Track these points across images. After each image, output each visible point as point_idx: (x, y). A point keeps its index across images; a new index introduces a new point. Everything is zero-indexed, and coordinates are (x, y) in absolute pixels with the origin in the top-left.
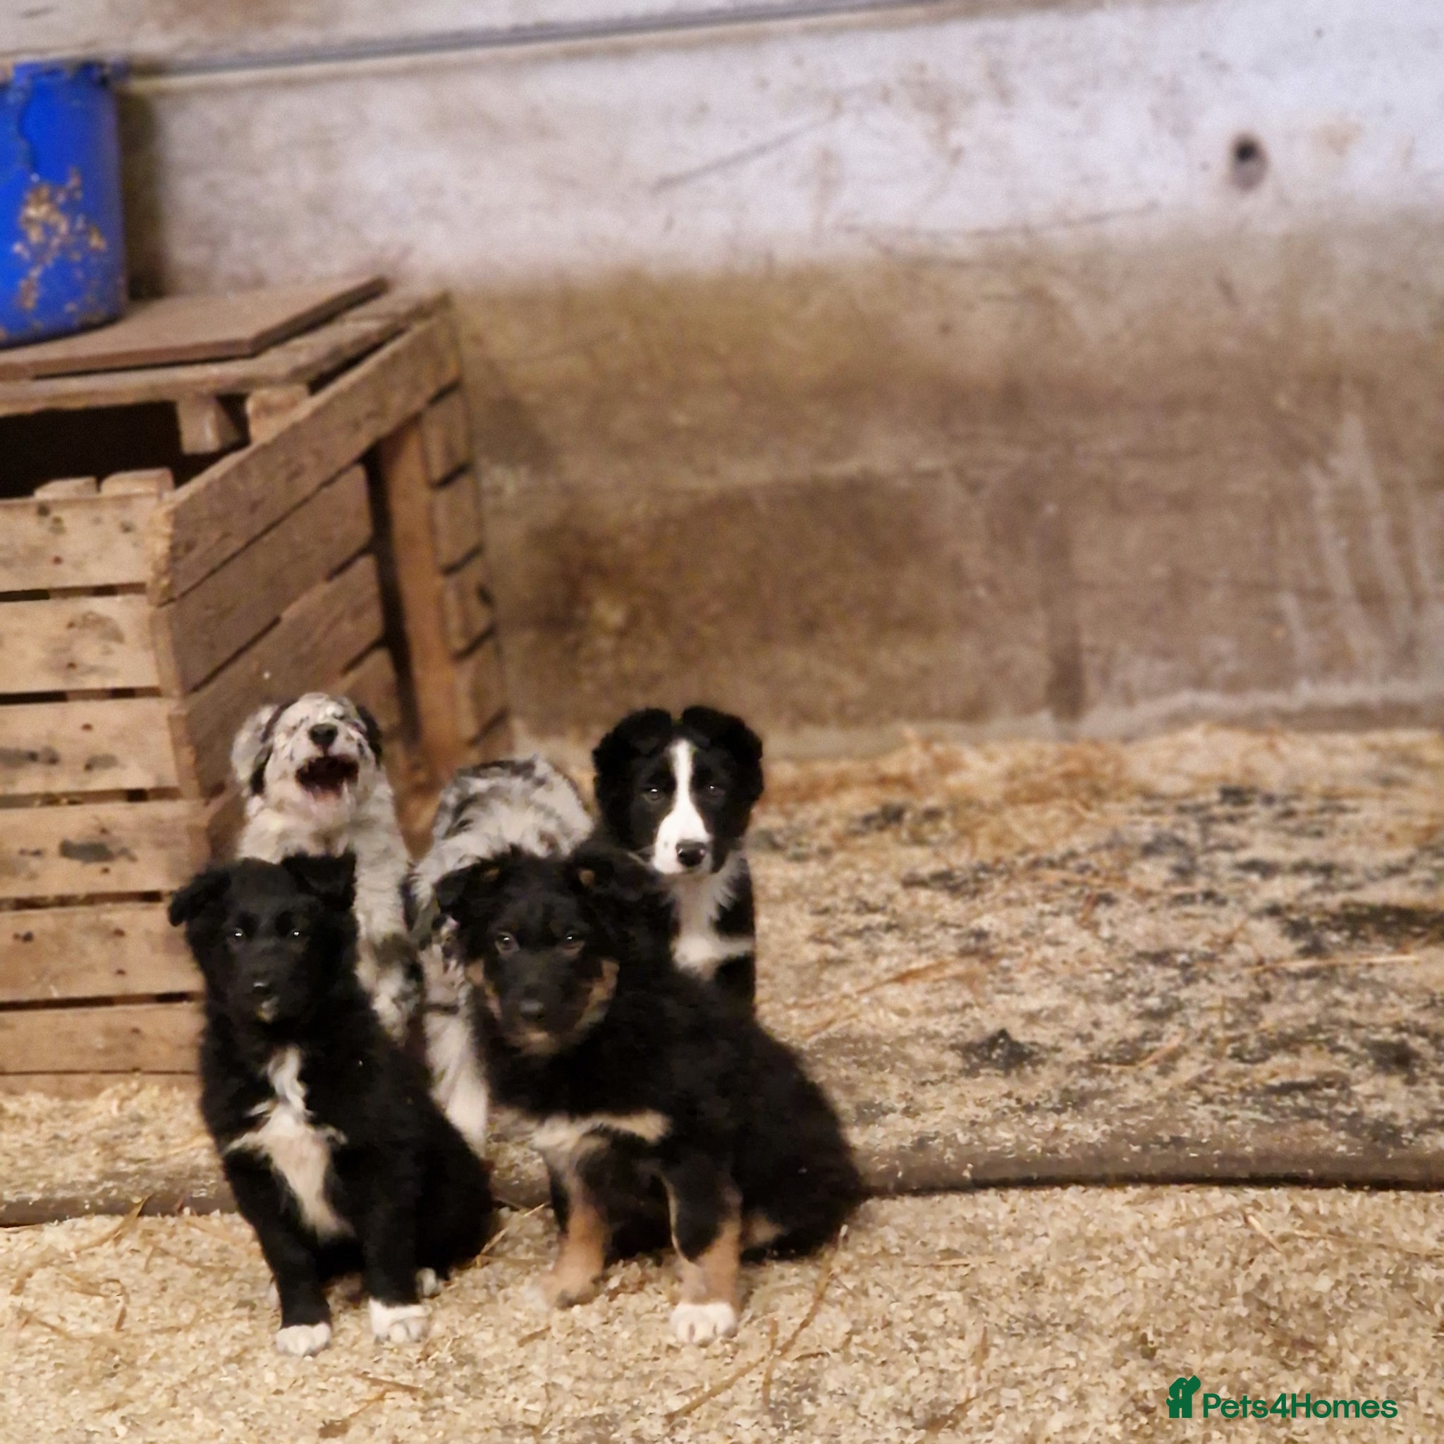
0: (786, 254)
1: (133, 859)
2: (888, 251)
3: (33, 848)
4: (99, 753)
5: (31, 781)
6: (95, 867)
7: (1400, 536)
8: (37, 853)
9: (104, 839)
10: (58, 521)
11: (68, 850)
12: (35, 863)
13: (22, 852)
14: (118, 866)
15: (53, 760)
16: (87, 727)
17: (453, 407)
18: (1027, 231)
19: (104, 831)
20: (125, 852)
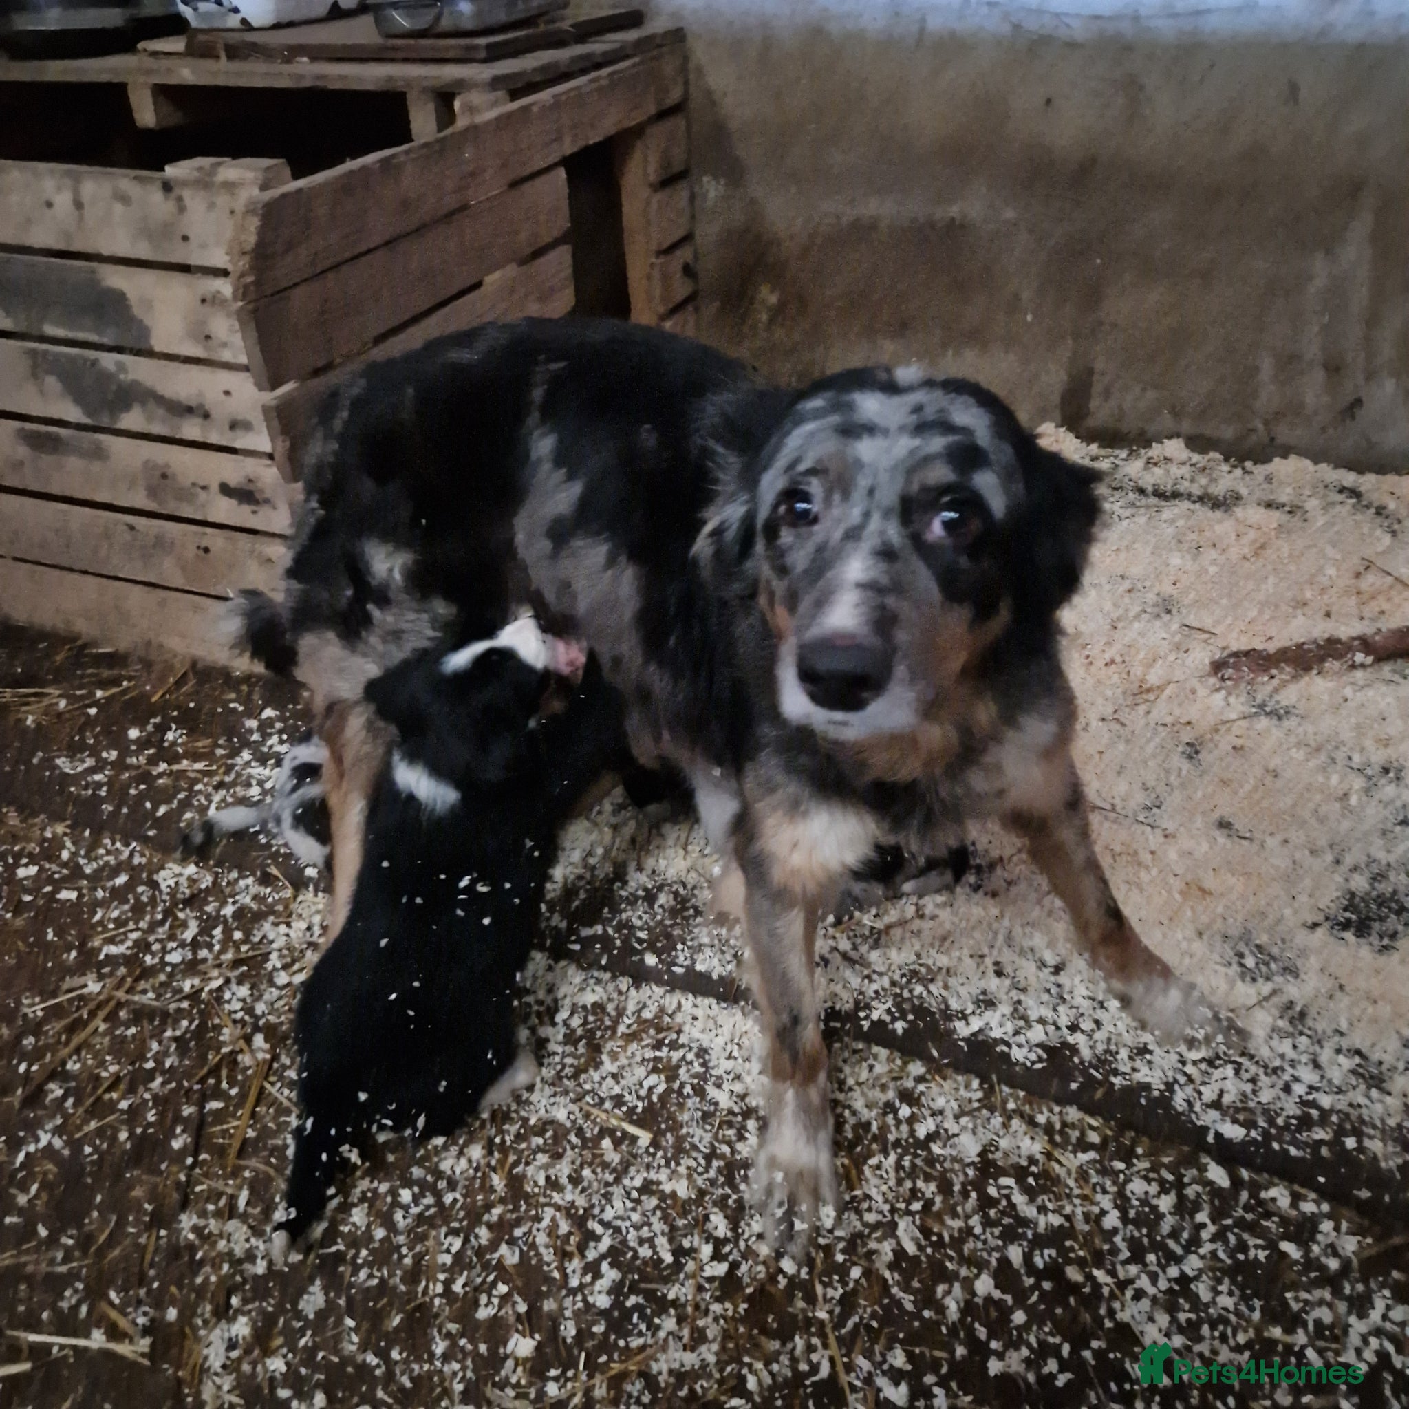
0: (935, 23)
1: (275, 508)
2: (1017, 27)
3: (202, 483)
4: (239, 418)
5: (191, 429)
6: (246, 508)
7: (1372, 320)
8: (204, 488)
9: (251, 487)
10: (180, 199)
11: (225, 490)
12: (203, 495)
13: (194, 484)
14: (264, 511)
15: (206, 416)
16: (227, 393)
17: (678, 124)
18: (1136, 18)
19: (250, 481)
20: (267, 501)
